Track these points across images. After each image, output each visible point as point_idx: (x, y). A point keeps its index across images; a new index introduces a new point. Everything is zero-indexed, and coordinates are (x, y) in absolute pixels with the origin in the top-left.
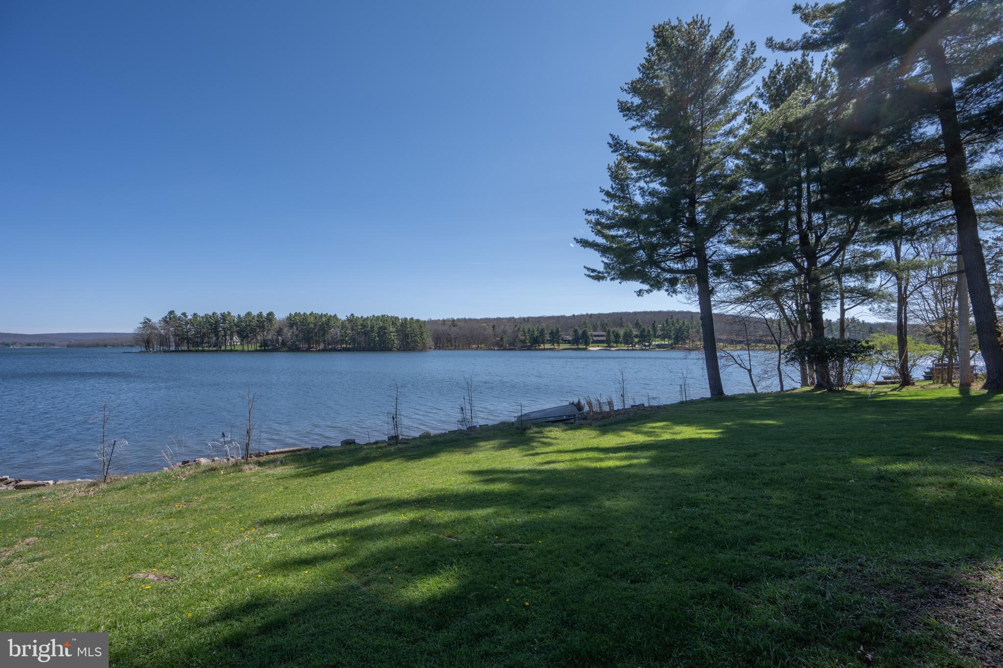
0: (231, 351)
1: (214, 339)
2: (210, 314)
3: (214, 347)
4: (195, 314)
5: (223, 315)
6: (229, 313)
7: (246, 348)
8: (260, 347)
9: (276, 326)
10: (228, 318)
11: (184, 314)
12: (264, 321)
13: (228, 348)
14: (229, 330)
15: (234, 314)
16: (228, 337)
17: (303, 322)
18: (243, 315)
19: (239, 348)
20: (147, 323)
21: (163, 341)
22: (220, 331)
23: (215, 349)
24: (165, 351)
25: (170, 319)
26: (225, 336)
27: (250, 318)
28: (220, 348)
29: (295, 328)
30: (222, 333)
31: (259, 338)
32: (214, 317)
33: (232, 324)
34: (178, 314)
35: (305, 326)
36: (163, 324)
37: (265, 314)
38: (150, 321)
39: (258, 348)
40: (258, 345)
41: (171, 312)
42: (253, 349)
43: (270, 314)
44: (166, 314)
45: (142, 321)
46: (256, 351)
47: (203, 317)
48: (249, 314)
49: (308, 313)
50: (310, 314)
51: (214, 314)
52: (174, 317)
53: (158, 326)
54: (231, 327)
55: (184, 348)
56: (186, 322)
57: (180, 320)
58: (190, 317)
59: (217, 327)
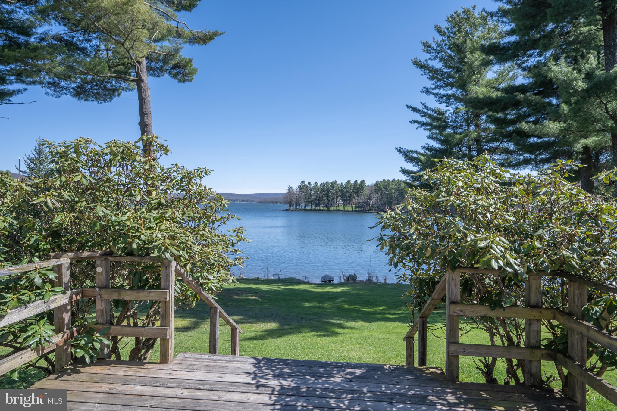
0: (336, 210)
1: (327, 201)
2: (325, 183)
3: (326, 207)
4: (316, 183)
5: (332, 183)
6: (336, 182)
7: (346, 209)
8: (356, 208)
9: (366, 192)
10: (335, 186)
11: (309, 183)
12: (358, 188)
13: (335, 208)
14: (335, 195)
15: (339, 182)
16: (335, 200)
17: (386, 188)
18: (344, 183)
19: (341, 208)
20: (290, 189)
21: (298, 203)
22: (330, 196)
23: (327, 209)
24: (298, 210)
25: (303, 186)
26: (333, 199)
27: (349, 186)
28: (330, 208)
29: (379, 193)
31: (354, 201)
32: (326, 185)
33: (338, 190)
34: (306, 183)
35: (387, 191)
36: (298, 190)
37: (359, 182)
38: (291, 188)
39: (354, 209)
40: (354, 206)
41: (303, 182)
42: (351, 210)
43: (363, 182)
44: (300, 183)
45: (287, 188)
46: (353, 211)
47: (320, 185)
48: (349, 182)
49: (391, 180)
50: (392, 181)
51: (327, 182)
53: (295, 191)
54: (337, 192)
55: (310, 208)
56: (311, 189)
57: (307, 187)
58: (313, 185)
59: (328, 193)
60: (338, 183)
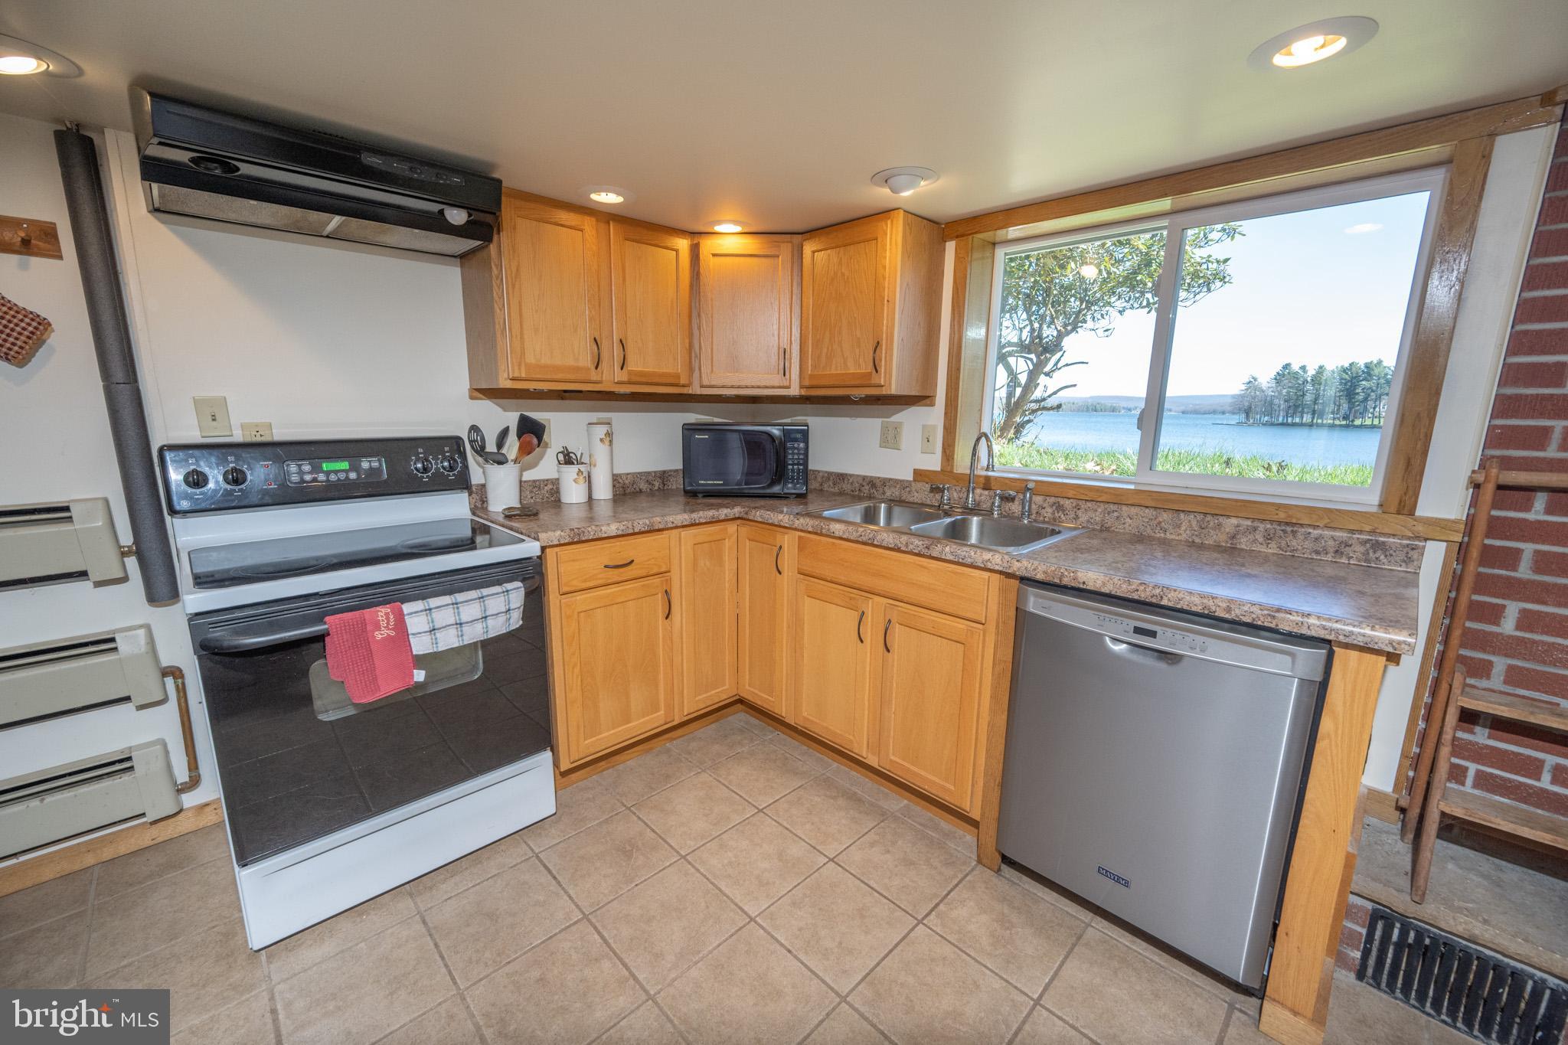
0: (1370, 426)
1: (1345, 406)
2: (1347, 365)
3: (1344, 418)
4: (1321, 367)
5: (1367, 366)
6: (1380, 362)
10: (1376, 371)
11: (1303, 368)
13: (1368, 422)
14: (1373, 391)
16: (1370, 404)
20: (1252, 383)
21: (1269, 407)
22: (1358, 393)
23: (1344, 423)
24: (1267, 424)
25: (1285, 375)
26: (1366, 399)
28: (1353, 421)
30: (1361, 397)
32: (1351, 369)
33: (1382, 381)
34: (1295, 367)
36: (1272, 383)
38: (1255, 380)
41: (1287, 366)
44: (1278, 368)
45: (1246, 380)
47: (1333, 372)
51: (1353, 364)
52: (1289, 373)
53: (1265, 386)
54: (1378, 385)
55: (1297, 420)
56: (1305, 382)
57: (1295, 376)
58: (1311, 372)
59: (1354, 386)
60: (1385, 364)
